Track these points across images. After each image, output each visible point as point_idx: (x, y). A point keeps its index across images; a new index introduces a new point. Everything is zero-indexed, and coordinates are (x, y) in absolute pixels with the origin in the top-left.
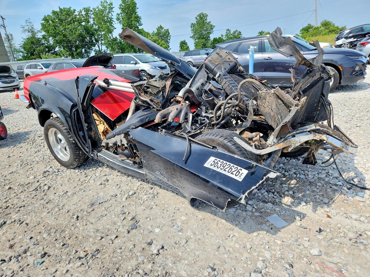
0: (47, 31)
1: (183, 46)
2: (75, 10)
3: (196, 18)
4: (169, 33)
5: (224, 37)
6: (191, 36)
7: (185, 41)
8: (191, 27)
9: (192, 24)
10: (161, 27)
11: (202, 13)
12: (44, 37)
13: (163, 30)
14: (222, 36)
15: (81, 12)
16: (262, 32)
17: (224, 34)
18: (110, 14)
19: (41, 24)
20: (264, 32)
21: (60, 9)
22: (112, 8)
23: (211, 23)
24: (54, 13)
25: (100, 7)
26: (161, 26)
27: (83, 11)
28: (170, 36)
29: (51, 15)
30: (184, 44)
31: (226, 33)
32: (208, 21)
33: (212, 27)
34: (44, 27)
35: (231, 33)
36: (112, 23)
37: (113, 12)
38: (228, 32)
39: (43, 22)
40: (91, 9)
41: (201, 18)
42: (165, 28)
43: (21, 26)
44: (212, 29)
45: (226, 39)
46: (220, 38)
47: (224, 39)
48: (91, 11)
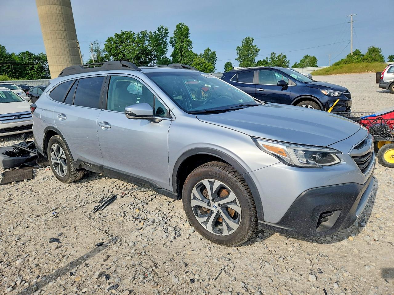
0: (110, 51)
1: (228, 67)
2: (135, 34)
3: (242, 42)
4: (216, 55)
5: (269, 59)
6: (237, 58)
7: (230, 62)
8: (237, 50)
9: (238, 47)
10: (209, 50)
11: (249, 37)
12: (106, 56)
13: (211, 52)
14: (267, 58)
15: (138, 34)
16: (308, 55)
17: (269, 57)
18: (165, 39)
19: (105, 44)
20: (309, 56)
21: (122, 32)
22: (167, 33)
23: (256, 47)
24: (117, 35)
25: (157, 32)
26: (208, 48)
27: (141, 34)
28: (217, 58)
29: (114, 37)
30: (229, 65)
31: (271, 56)
32: (253, 45)
33: (257, 51)
34: (107, 47)
35: (276, 56)
36: (166, 46)
37: (168, 36)
38: (273, 55)
39: (107, 43)
40: (148, 32)
41: (247, 42)
42: (212, 50)
43: (90, 47)
44: (257, 52)
45: (270, 61)
46: (264, 61)
47: (268, 61)
48: (148, 34)
